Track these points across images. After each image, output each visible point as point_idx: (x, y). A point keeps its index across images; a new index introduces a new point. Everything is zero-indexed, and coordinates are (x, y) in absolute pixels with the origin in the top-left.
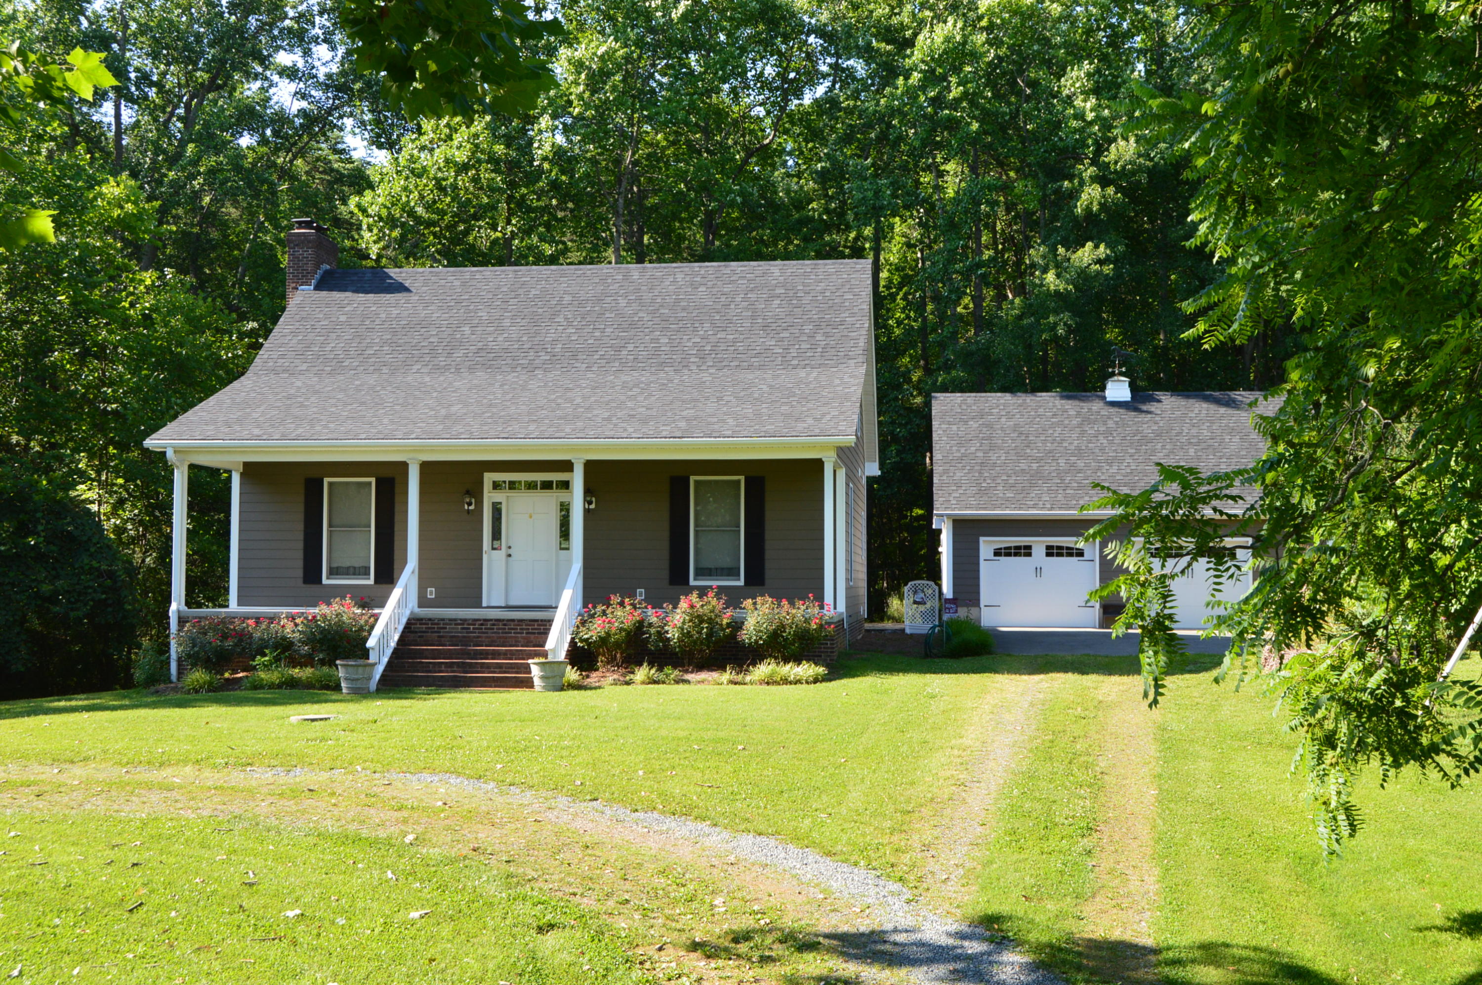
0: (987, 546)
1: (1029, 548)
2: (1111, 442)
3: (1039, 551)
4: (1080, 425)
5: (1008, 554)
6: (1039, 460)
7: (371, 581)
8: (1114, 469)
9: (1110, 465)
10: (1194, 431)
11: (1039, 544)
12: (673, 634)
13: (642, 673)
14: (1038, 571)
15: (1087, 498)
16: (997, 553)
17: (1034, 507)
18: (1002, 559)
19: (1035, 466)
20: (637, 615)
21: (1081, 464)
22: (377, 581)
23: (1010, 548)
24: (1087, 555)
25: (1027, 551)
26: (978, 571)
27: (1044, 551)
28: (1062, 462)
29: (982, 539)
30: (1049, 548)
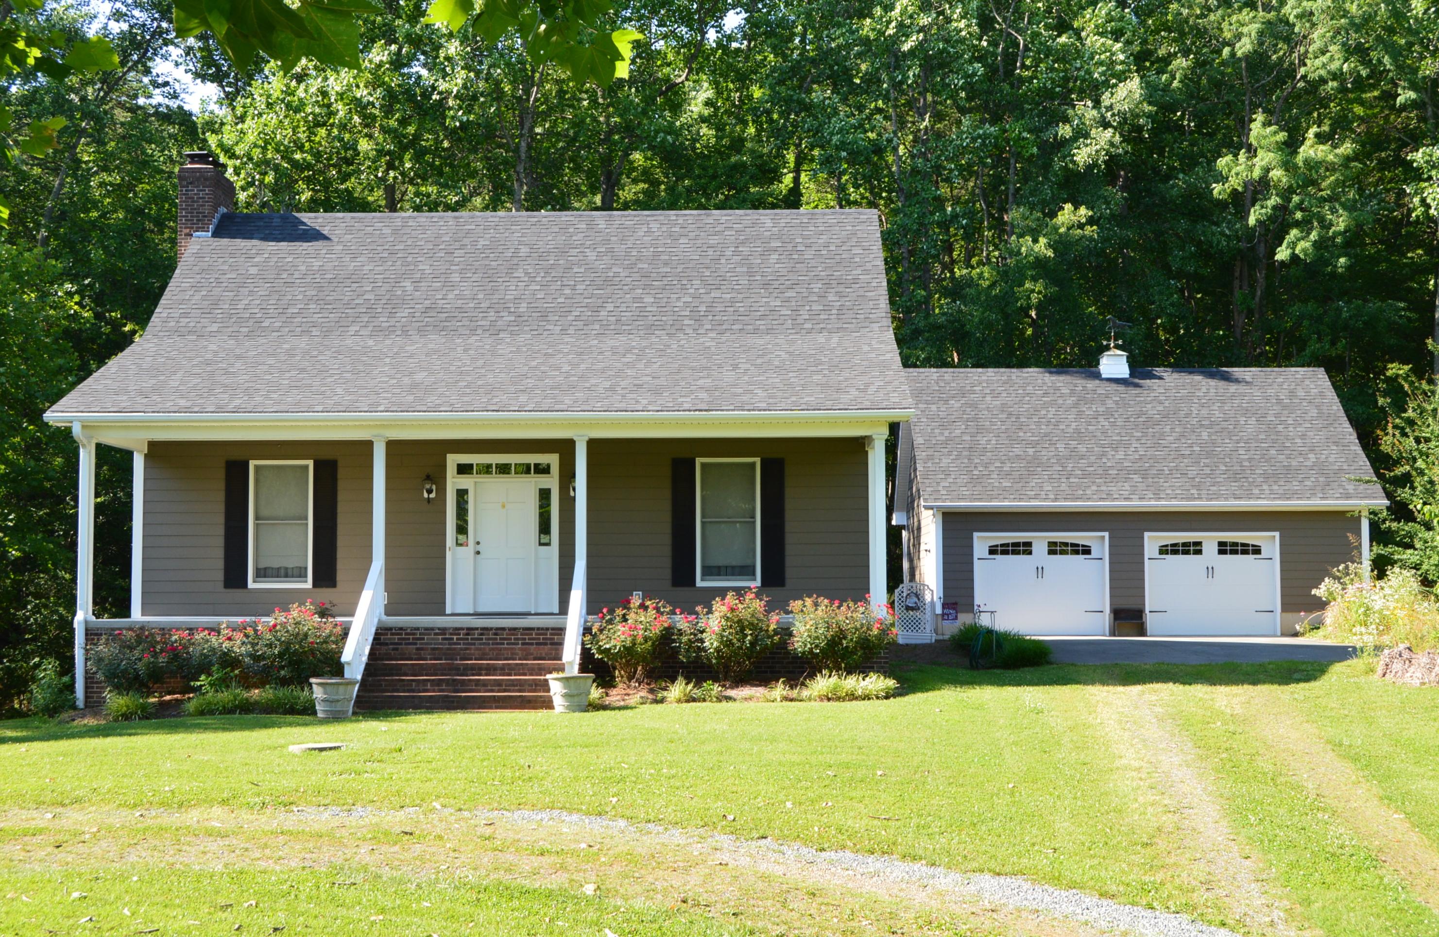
0: (981, 542)
1: (1029, 544)
2: (1113, 424)
3: (1040, 547)
4: (1076, 405)
5: (1005, 552)
6: (1034, 444)
7: (309, 585)
8: (1120, 455)
9: (1116, 449)
10: (1204, 412)
11: (1040, 540)
12: (711, 642)
13: (678, 689)
14: (1040, 571)
15: (1094, 488)
16: (993, 551)
17: (1036, 497)
18: (999, 557)
19: (1031, 451)
20: (665, 621)
21: (1082, 449)
22: (315, 584)
23: (1007, 545)
24: (1095, 553)
25: (1025, 548)
26: (972, 571)
27: (1046, 549)
28: (1061, 446)
29: (976, 535)
30: (1052, 544)
